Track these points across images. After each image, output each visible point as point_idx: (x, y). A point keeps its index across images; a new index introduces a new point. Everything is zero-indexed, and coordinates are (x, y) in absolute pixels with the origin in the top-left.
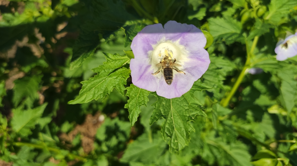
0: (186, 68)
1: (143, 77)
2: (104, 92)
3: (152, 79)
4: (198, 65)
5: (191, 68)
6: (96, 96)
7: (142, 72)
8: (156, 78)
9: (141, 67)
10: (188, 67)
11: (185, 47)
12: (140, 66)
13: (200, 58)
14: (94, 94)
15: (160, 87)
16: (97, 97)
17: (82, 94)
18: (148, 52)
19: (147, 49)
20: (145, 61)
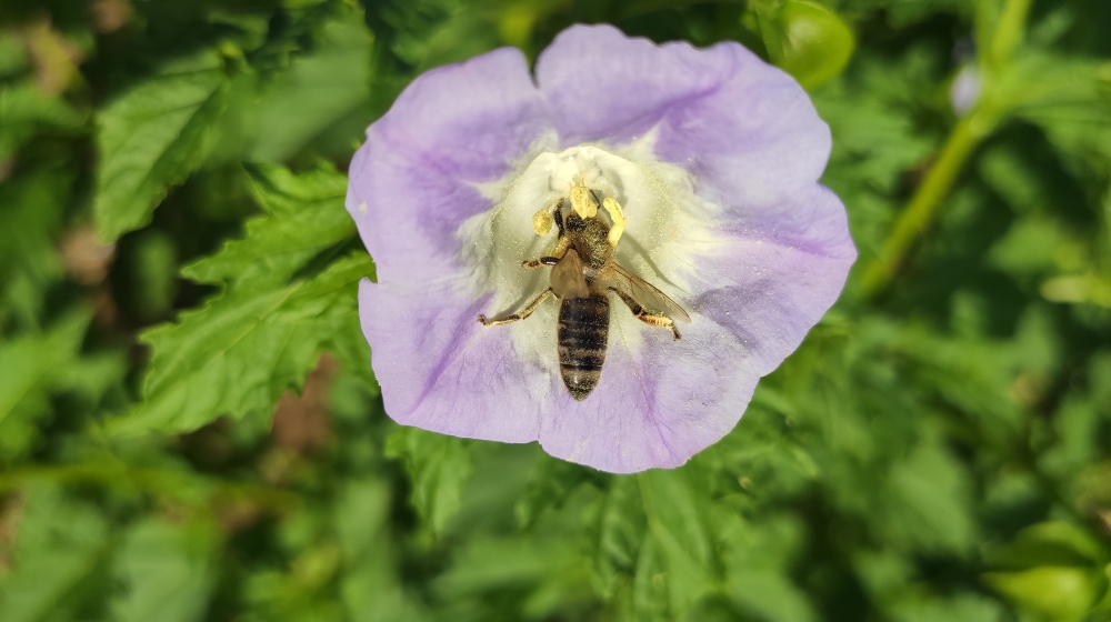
0: (704, 290)
1: (451, 371)
2: (274, 378)
3: (507, 380)
4: (781, 274)
5: (735, 291)
6: (236, 392)
7: (437, 349)
8: (528, 368)
9: (426, 326)
10: (723, 283)
11: (694, 179)
12: (420, 321)
13: (794, 236)
14: (224, 387)
15: (555, 421)
16: (243, 400)
17: (160, 392)
18: (459, 233)
19: (452, 216)
20: (447, 288)
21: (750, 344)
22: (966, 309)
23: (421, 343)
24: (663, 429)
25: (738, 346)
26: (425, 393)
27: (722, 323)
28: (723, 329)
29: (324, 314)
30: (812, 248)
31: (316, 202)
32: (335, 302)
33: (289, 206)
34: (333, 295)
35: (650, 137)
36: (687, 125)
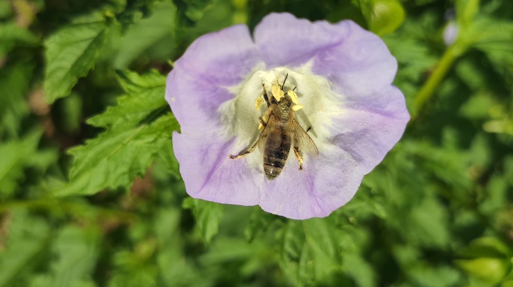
0: (336, 134)
1: (217, 173)
2: (131, 170)
3: (244, 177)
4: (374, 126)
5: (351, 135)
6: (113, 177)
7: (210, 163)
8: (253, 171)
9: (205, 152)
10: (345, 131)
11: (331, 83)
12: (202, 150)
13: (380, 109)
14: (107, 174)
15: (267, 196)
16: (116, 180)
17: (77, 177)
18: (219, 109)
19: (215, 102)
20: (214, 135)
21: (359, 160)
22: (449, 135)
23: (203, 161)
24: (318, 199)
25: (353, 161)
26: (205, 184)
27: (346, 149)
28: (346, 153)
29: (155, 141)
30: (389, 115)
31: (150, 88)
32: (160, 136)
33: (138, 90)
34: (159, 133)
35: (309, 64)
36: (327, 59)
